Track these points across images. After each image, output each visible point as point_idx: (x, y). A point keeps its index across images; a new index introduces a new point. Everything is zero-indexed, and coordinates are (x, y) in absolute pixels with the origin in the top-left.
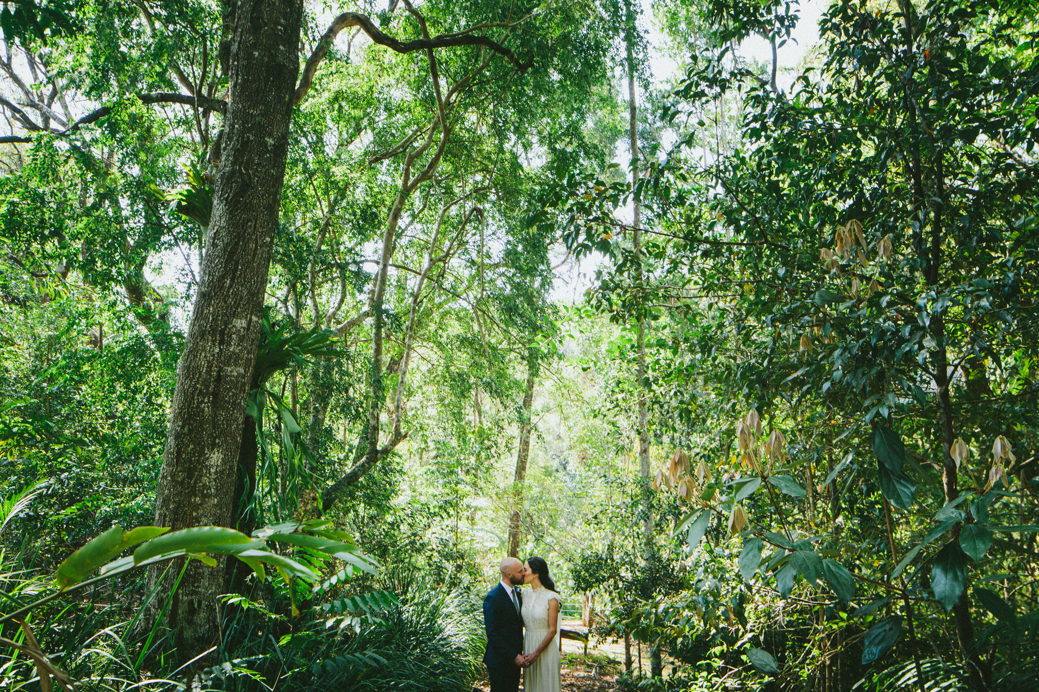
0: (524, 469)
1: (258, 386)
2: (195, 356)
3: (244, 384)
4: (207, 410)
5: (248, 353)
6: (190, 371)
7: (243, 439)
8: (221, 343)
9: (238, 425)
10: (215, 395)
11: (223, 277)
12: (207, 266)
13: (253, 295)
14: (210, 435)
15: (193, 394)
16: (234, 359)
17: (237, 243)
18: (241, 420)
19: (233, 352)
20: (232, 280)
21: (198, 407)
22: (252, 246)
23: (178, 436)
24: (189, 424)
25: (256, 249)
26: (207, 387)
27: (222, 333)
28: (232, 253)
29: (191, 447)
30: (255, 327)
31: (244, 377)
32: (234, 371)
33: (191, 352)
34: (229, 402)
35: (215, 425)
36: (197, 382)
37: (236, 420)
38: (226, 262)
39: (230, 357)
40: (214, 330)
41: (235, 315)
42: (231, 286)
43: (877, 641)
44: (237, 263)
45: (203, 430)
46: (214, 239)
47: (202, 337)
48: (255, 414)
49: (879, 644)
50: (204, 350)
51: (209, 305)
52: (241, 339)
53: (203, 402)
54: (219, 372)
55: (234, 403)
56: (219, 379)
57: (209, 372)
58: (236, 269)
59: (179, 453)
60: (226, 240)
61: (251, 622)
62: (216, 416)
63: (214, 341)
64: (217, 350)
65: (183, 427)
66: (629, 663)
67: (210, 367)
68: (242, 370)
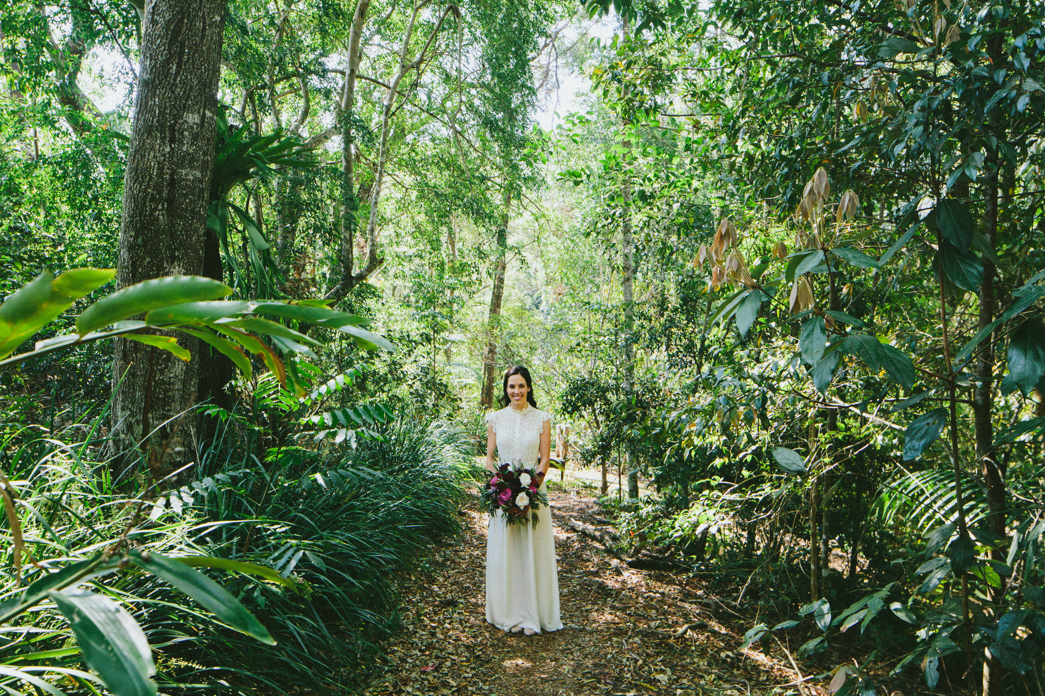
0: (499, 306)
1: (218, 198)
2: (143, 156)
3: (202, 190)
4: (162, 218)
5: (205, 154)
6: (139, 174)
7: (205, 253)
8: (172, 140)
9: (199, 236)
10: (170, 201)
11: (167, 62)
12: (148, 48)
13: (204, 85)
14: (168, 247)
15: (144, 199)
16: (188, 160)
17: (181, 21)
18: (201, 231)
19: (187, 152)
20: (179, 66)
21: (151, 215)
22: (200, 25)
23: (131, 248)
24: (143, 234)
25: (204, 29)
26: (160, 192)
27: (172, 129)
28: (176, 32)
29: (148, 260)
30: (210, 125)
31: (201, 181)
32: (190, 174)
33: (136, 151)
34: (186, 210)
35: (173, 235)
36: (148, 186)
37: (196, 230)
38: (170, 44)
39: (184, 157)
40: (162, 127)
41: (185, 108)
42: (177, 73)
43: (919, 435)
44: (182, 46)
45: (160, 241)
46: (153, 14)
47: (149, 134)
48: (218, 228)
49: (922, 438)
50: (152, 148)
51: (154, 95)
52: (195, 137)
53: (156, 209)
54: (172, 175)
55: (193, 211)
56: (172, 183)
57: (160, 174)
58: (182, 53)
59: (134, 265)
60: (167, 17)
61: (229, 445)
62: (173, 225)
63: (163, 139)
64: (168, 149)
65: (136, 237)
66: (605, 488)
67: (161, 169)
68: (199, 174)
